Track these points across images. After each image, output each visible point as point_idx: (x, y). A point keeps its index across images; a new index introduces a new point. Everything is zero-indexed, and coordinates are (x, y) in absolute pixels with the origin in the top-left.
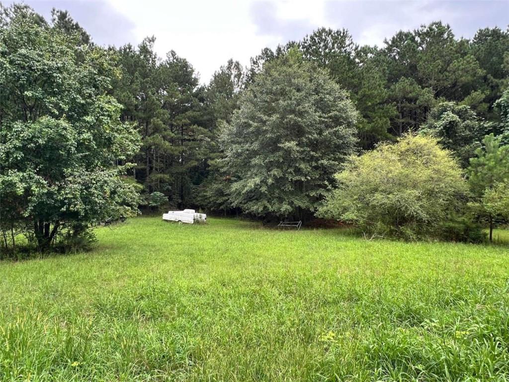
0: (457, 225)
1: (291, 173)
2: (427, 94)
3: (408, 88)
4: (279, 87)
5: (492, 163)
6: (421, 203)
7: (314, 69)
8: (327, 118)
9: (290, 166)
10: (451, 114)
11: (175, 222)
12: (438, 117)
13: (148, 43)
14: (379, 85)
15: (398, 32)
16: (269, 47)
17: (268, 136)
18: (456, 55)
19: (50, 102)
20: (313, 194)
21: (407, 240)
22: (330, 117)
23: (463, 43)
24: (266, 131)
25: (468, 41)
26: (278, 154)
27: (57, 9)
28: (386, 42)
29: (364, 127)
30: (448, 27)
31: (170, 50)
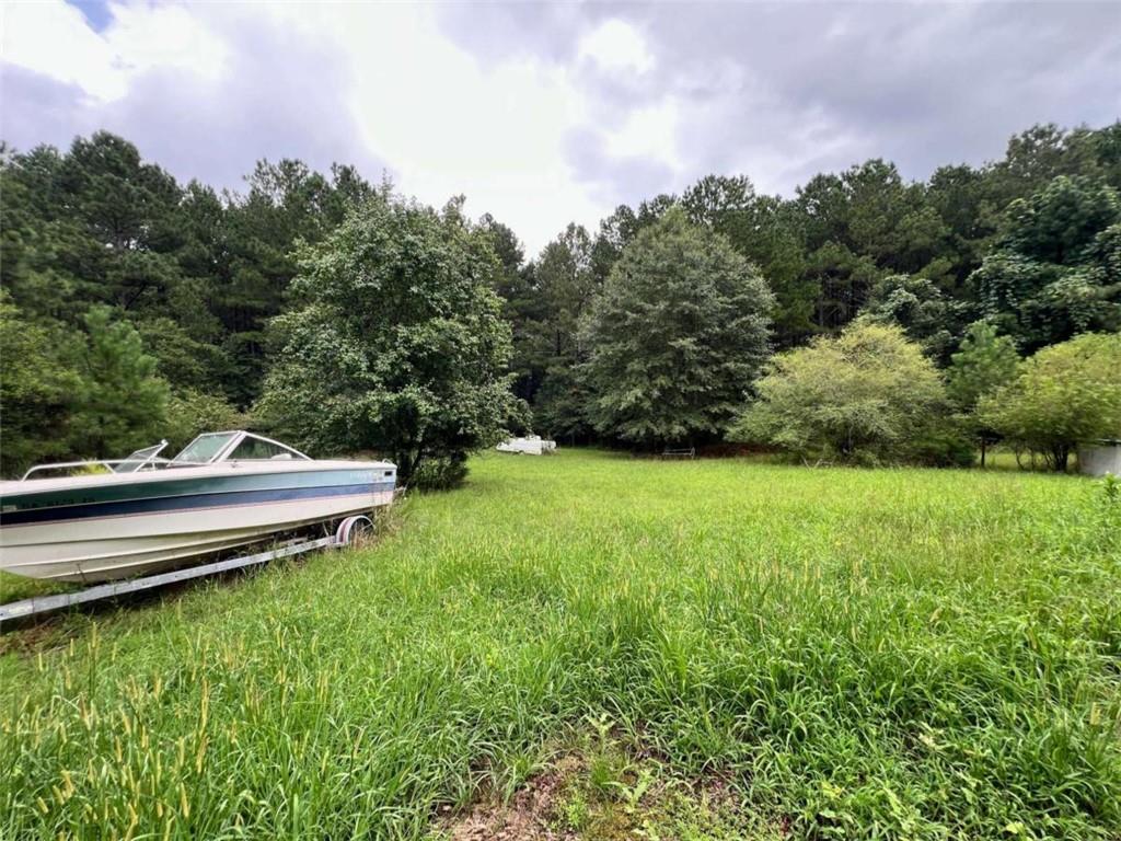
0: (937, 446)
1: (683, 381)
2: (865, 266)
3: (837, 257)
4: (666, 263)
5: (987, 361)
6: (886, 417)
7: (709, 235)
8: (731, 304)
9: (681, 372)
10: (905, 293)
11: (516, 453)
12: (884, 298)
13: (455, 206)
14: (798, 255)
15: (816, 176)
16: (626, 204)
17: (653, 331)
18: (907, 207)
19: (432, 299)
20: (714, 410)
21: (869, 466)
22: (737, 303)
23: (916, 189)
24: (650, 325)
25: (922, 185)
26: (665, 355)
27: (339, 164)
28: (799, 192)
29: (777, 315)
30: (893, 166)
31: (484, 213)
